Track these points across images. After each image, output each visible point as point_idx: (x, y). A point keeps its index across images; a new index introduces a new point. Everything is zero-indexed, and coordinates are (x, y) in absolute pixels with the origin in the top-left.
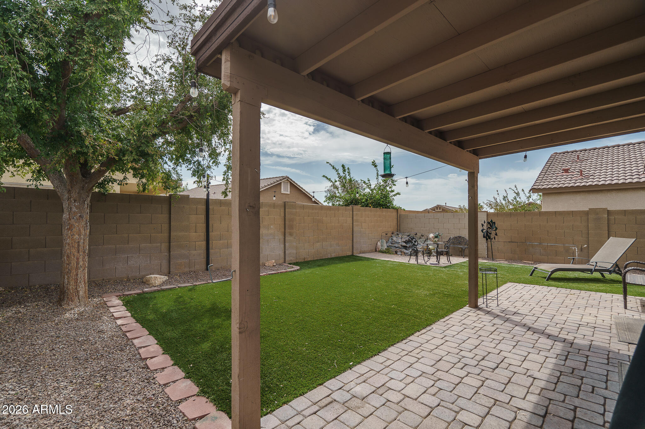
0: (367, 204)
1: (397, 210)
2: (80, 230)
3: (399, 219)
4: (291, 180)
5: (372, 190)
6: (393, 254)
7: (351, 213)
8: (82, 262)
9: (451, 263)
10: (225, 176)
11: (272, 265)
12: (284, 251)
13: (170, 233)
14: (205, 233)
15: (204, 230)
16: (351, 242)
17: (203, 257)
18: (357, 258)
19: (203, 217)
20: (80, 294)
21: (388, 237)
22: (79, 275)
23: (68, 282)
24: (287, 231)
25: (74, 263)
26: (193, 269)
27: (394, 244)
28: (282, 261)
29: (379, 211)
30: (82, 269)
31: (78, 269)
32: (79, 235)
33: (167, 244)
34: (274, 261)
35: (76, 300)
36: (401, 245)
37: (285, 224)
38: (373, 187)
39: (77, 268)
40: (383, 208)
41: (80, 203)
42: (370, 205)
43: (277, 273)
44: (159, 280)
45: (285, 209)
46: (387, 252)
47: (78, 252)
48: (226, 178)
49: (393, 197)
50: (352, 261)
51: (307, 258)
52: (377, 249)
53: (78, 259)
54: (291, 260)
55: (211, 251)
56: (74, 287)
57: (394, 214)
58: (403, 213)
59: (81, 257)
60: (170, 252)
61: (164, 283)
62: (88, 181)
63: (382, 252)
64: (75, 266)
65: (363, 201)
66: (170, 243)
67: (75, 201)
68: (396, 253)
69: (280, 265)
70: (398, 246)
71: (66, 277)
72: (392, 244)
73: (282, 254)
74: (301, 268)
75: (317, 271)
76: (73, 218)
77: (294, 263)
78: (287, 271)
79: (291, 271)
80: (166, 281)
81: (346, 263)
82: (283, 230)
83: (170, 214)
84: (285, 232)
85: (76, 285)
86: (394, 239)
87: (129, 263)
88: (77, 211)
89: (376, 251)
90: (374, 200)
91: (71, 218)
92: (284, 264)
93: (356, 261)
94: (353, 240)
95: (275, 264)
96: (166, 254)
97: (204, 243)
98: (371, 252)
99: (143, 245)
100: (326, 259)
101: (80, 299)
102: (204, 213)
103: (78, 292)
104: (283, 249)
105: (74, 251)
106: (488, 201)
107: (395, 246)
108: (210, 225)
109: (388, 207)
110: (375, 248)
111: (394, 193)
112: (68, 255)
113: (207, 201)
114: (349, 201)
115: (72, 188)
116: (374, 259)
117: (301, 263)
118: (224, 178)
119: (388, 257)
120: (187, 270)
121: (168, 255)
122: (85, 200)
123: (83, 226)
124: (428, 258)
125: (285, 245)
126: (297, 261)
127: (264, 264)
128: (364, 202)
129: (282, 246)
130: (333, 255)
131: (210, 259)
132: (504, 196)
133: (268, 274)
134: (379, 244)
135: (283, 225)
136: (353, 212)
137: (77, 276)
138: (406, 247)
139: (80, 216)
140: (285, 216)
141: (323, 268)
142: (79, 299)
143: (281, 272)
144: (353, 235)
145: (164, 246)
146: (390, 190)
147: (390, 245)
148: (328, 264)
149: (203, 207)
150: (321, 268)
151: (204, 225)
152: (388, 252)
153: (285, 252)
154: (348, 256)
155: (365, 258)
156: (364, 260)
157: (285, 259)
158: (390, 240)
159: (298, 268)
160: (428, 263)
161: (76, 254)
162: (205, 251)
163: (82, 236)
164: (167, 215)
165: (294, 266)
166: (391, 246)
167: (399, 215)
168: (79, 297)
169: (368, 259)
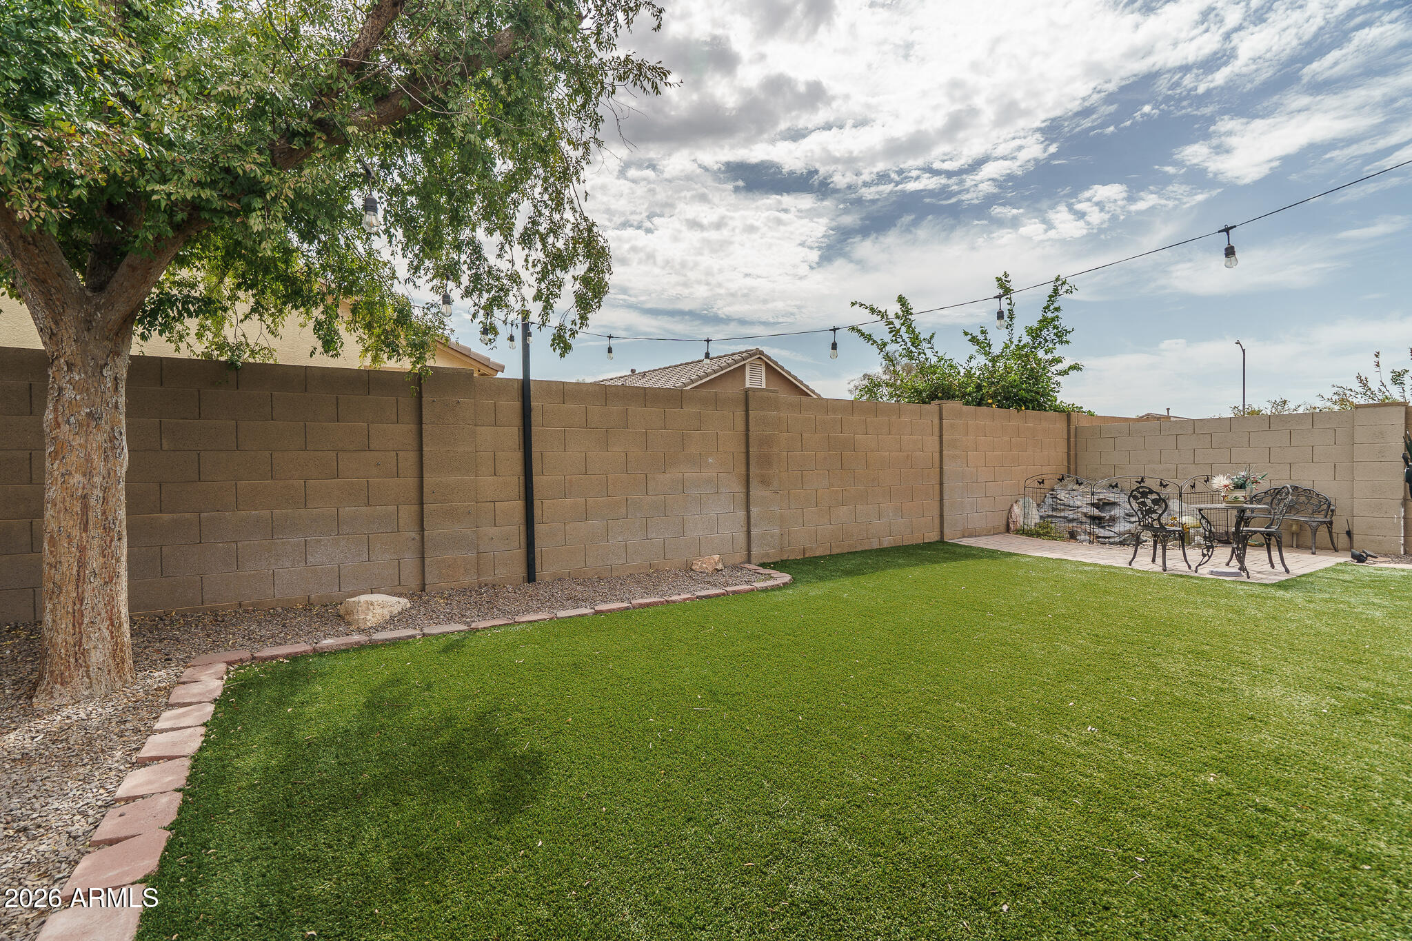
0: (981, 399)
1: (1067, 414)
2: (88, 459)
3: (1072, 440)
4: (769, 358)
5: (994, 360)
6: (1062, 538)
7: (936, 421)
8: (101, 560)
9: (1287, 571)
10: (543, 286)
11: (710, 569)
12: (745, 529)
13: (421, 477)
14: (522, 478)
15: (518, 468)
16: (937, 503)
17: (517, 544)
18: (958, 550)
19: (513, 433)
20: (93, 660)
21: (1044, 489)
22: (88, 603)
23: (54, 621)
24: (754, 470)
25: (69, 564)
26: (488, 579)
27: (1061, 510)
28: (740, 556)
29: (1013, 418)
30: (97, 582)
31: (84, 582)
32: (88, 474)
33: (415, 508)
34: (717, 557)
35: (78, 677)
36: (1085, 515)
37: (748, 453)
38: (996, 350)
39: (80, 580)
40: (1027, 408)
41: (86, 373)
42: (990, 401)
43: (724, 594)
44: (378, 610)
45: (747, 411)
46: (1042, 532)
47: (86, 529)
48: (545, 291)
49: (1059, 378)
50: (946, 560)
51: (811, 548)
52: (1012, 526)
53: (82, 549)
54: (767, 555)
55: (538, 528)
56: (70, 640)
57: (1061, 425)
58: (1084, 423)
59: (95, 543)
60: (422, 529)
61: (393, 621)
62: (103, 301)
63: (1029, 534)
64: (75, 572)
65: (969, 389)
66: (421, 503)
67: (70, 366)
68: (1073, 536)
69: (736, 567)
70: (1075, 517)
71: (49, 606)
72: (1054, 510)
73: (742, 537)
74: (794, 581)
75: (845, 589)
76: (68, 422)
77: (775, 563)
78: (753, 590)
79: (765, 590)
80: (399, 614)
81: (930, 567)
82: (743, 469)
83: (420, 423)
84: (748, 475)
85: (80, 632)
86: (1062, 495)
87: (311, 559)
88: (78, 397)
89: (1008, 530)
90: (1003, 386)
91: (60, 419)
92: (747, 566)
93: (955, 560)
94: (941, 500)
95: (720, 566)
96: (413, 535)
97: (519, 505)
98: (993, 532)
99: (347, 511)
100: (866, 551)
101: (92, 675)
102: (517, 420)
103: (85, 653)
104: (743, 522)
105: (71, 525)
106: (1336, 390)
107: (1065, 517)
108: (535, 456)
109: (1041, 407)
110: (1005, 523)
111: (1060, 367)
112: (52, 537)
113: (525, 386)
114: (924, 395)
115: (56, 323)
116: (1009, 555)
117: (796, 562)
118: (539, 290)
119: (1053, 550)
120: (470, 580)
121: (417, 537)
122: (103, 362)
123: (99, 447)
124: (1204, 555)
125: (748, 512)
126: (785, 558)
127: (689, 565)
128: (969, 394)
129: (741, 514)
130: (887, 542)
131: (537, 550)
132: (1393, 372)
133: (697, 597)
134: (1017, 510)
135: (743, 456)
136: (941, 419)
137: (81, 605)
138: (1100, 519)
139: (90, 415)
140: (747, 430)
141: (862, 580)
142: (89, 677)
143: (735, 592)
144: (941, 484)
145: (408, 513)
146: (1050, 356)
147: (1050, 513)
148: (876, 568)
149: (513, 405)
150: (855, 579)
151: (518, 456)
152: (1044, 535)
153: (749, 532)
154: (929, 545)
155: (982, 550)
156: (981, 557)
157: (749, 551)
158: (1049, 501)
159: (786, 578)
160: (1204, 571)
161: (76, 532)
162: (523, 528)
163: (98, 480)
164: (413, 427)
165: (775, 573)
166: (1052, 516)
167: (1073, 427)
168: (87, 671)
169: (992, 554)
